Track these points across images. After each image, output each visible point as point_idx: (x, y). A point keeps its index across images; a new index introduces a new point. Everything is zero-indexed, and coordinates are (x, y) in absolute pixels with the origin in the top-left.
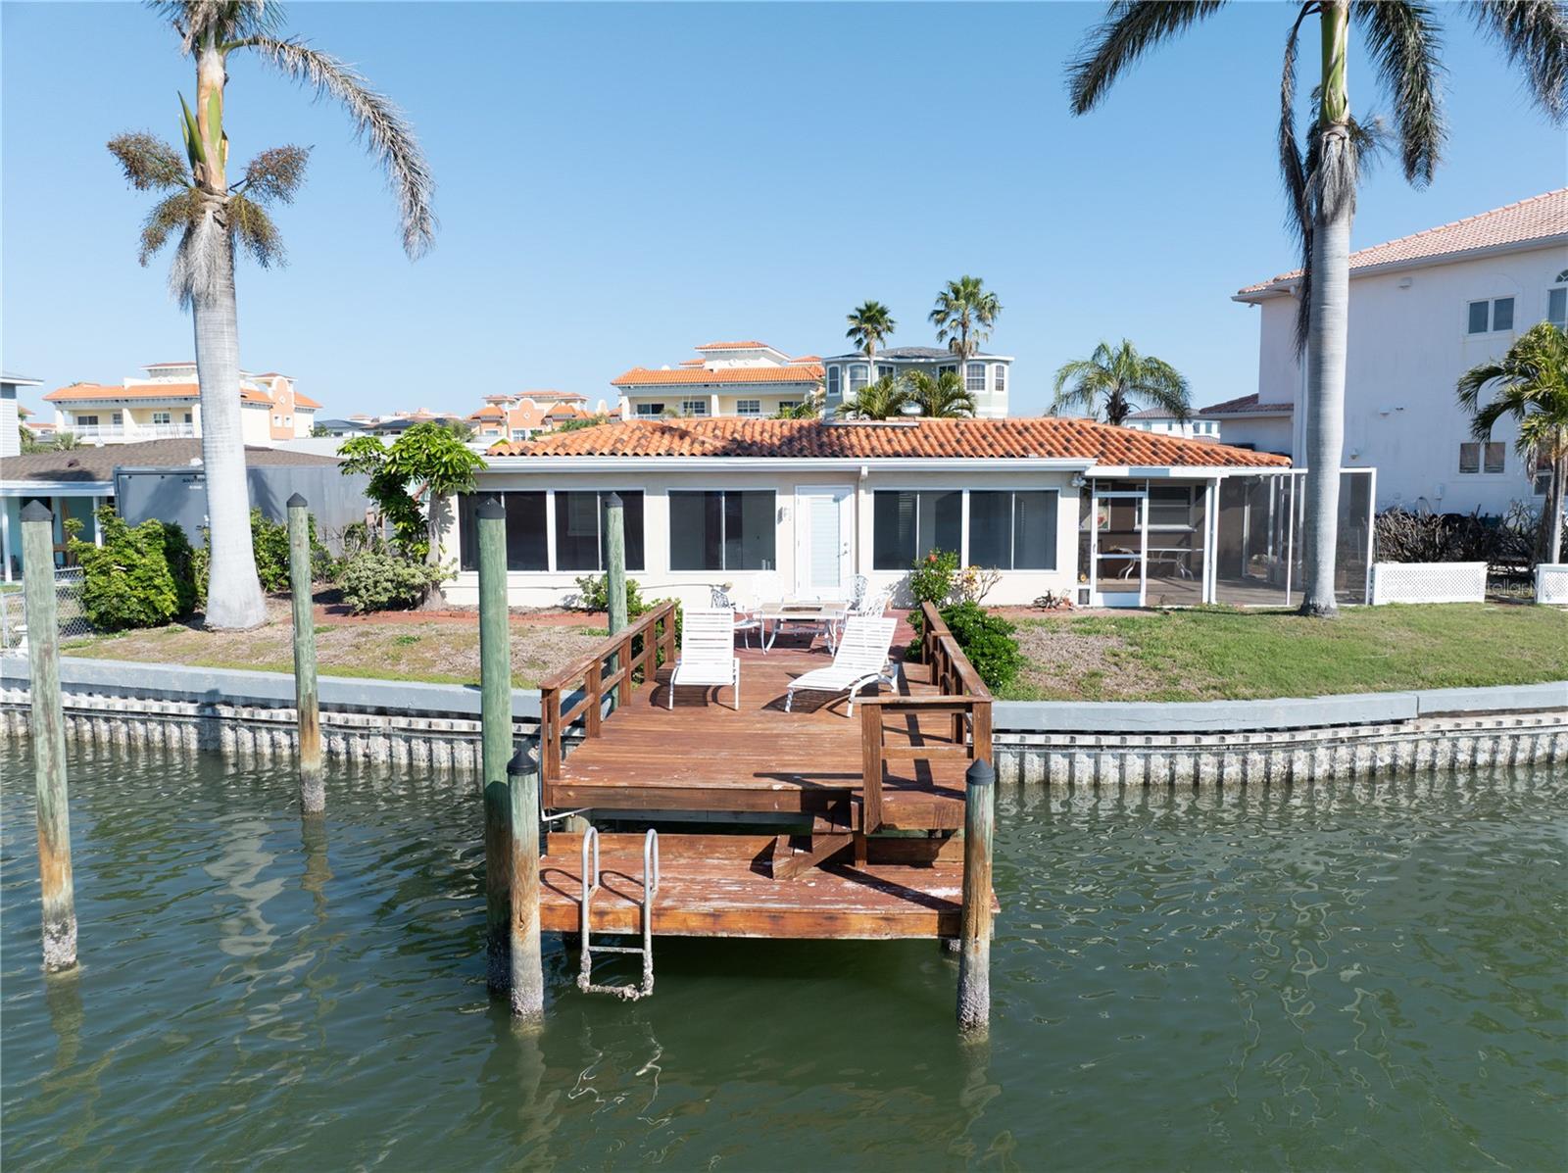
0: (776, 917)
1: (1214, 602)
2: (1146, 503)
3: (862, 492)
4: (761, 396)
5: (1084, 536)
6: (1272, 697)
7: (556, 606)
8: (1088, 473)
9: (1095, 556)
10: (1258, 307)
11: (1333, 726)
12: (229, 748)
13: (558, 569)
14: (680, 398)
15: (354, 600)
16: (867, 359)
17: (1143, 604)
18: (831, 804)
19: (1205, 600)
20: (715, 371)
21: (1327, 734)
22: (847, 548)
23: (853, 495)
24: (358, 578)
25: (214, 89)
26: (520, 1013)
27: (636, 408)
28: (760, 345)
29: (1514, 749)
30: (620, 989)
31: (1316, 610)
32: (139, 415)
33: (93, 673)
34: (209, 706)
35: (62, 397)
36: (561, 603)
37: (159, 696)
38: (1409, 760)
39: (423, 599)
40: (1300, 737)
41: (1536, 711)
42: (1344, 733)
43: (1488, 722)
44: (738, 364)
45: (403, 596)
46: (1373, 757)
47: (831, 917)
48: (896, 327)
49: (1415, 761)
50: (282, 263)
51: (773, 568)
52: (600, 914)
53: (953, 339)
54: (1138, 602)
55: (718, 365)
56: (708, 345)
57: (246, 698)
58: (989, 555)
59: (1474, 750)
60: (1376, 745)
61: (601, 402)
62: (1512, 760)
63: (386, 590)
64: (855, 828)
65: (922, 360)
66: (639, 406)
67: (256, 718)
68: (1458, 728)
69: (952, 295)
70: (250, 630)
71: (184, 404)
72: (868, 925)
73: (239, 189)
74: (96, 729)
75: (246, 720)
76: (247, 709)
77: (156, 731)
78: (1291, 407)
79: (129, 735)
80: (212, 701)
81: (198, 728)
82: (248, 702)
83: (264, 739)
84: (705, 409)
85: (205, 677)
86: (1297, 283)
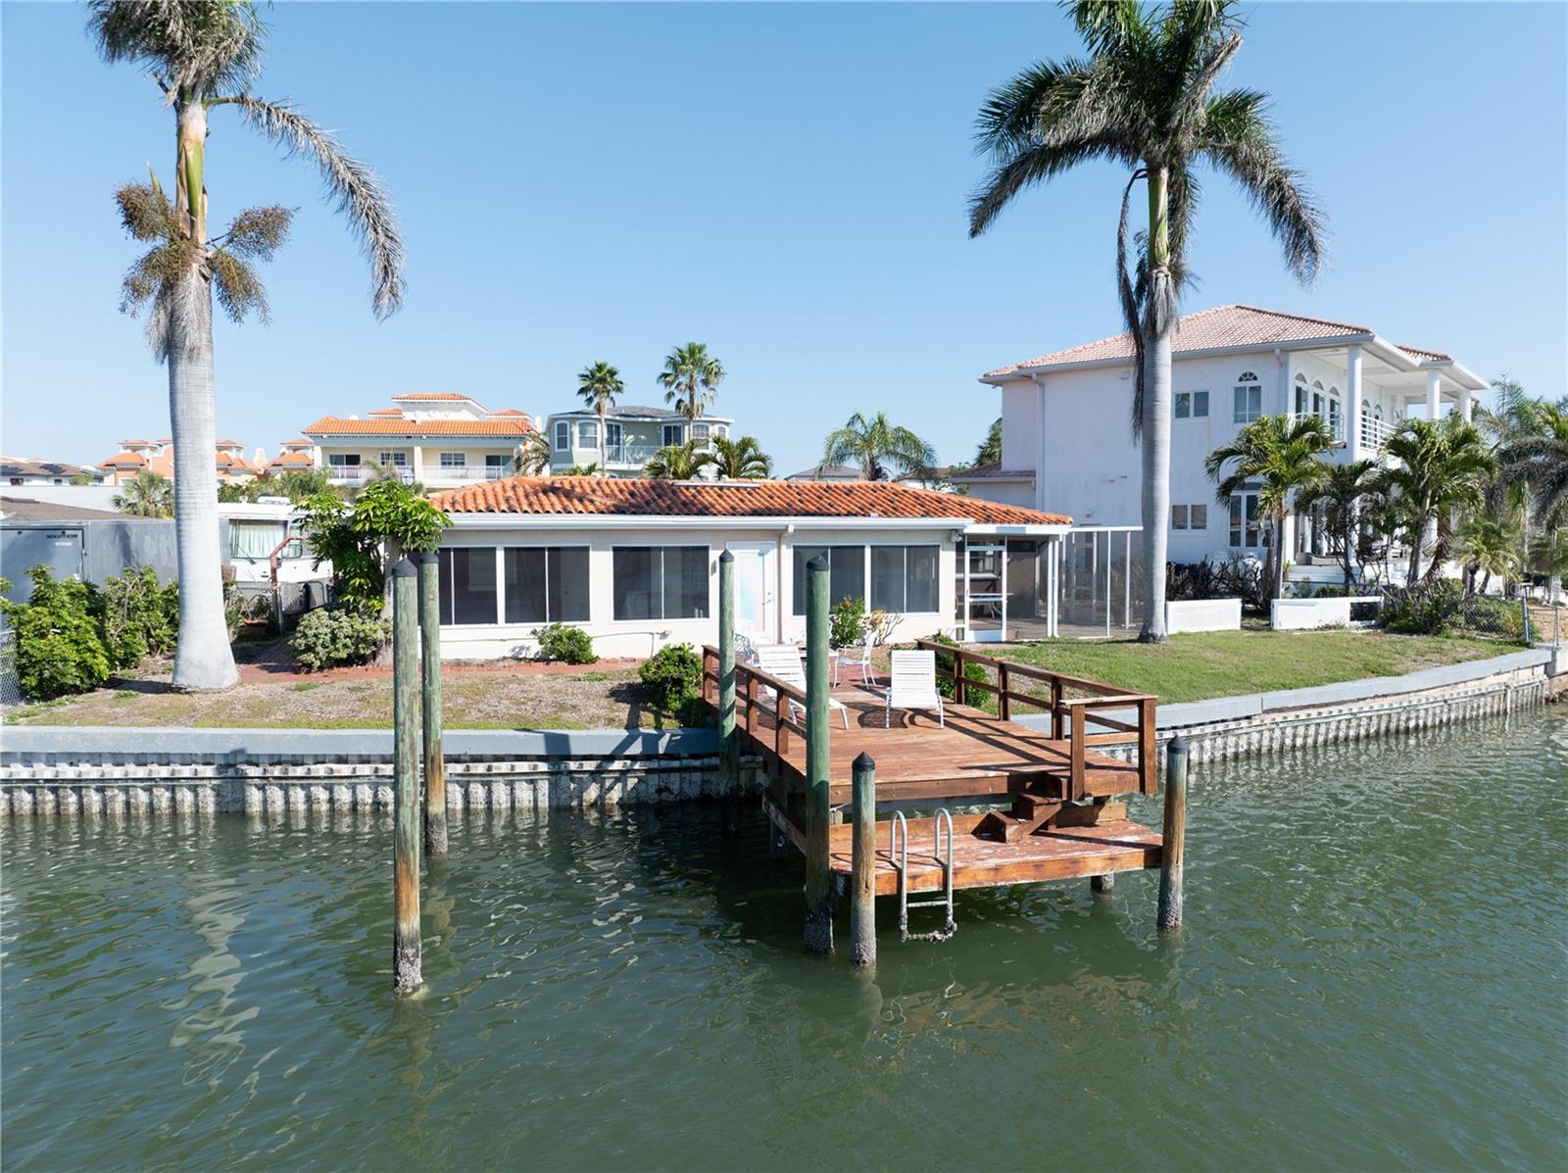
0: (1038, 866)
1: (1056, 635)
2: (1005, 554)
3: (783, 547)
4: (465, 449)
5: (960, 582)
6: (1169, 703)
7: (504, 658)
8: (966, 531)
9: (968, 601)
10: (1000, 389)
11: (1212, 723)
12: (255, 808)
13: (507, 621)
14: (379, 449)
15: (309, 657)
16: (597, 416)
17: (1004, 639)
18: (1028, 785)
19: (1049, 634)
20: (417, 422)
21: (1209, 729)
22: (771, 597)
23: (776, 550)
24: (315, 635)
25: (198, 143)
26: (864, 962)
27: (328, 459)
28: (461, 398)
29: (1317, 734)
30: (931, 935)
31: (1154, 638)
33: (83, 740)
34: (231, 769)
36: (510, 655)
37: (164, 760)
38: (1257, 745)
39: (374, 655)
40: (1196, 731)
41: (1327, 705)
42: (1220, 727)
43: (1303, 715)
44: (438, 416)
45: (362, 652)
46: (1237, 745)
47: (1075, 862)
48: (625, 388)
49: (1261, 746)
50: (265, 320)
51: (706, 615)
52: (914, 877)
53: (680, 401)
54: (1000, 637)
55: (421, 417)
57: (272, 756)
58: (884, 600)
59: (1295, 736)
60: (1238, 736)
61: (258, 450)
62: (1315, 742)
63: (345, 646)
64: (1064, 798)
65: (647, 420)
66: (331, 456)
67: (290, 775)
68: (1285, 720)
69: (678, 359)
70: (226, 690)
72: (1099, 864)
73: (219, 244)
74: (85, 800)
75: (275, 778)
76: (279, 767)
77: (163, 797)
78: (1032, 474)
79: (128, 804)
80: (232, 761)
81: (217, 791)
82: (275, 760)
83: (298, 795)
84: (406, 461)
85: (229, 737)
86: (1039, 371)
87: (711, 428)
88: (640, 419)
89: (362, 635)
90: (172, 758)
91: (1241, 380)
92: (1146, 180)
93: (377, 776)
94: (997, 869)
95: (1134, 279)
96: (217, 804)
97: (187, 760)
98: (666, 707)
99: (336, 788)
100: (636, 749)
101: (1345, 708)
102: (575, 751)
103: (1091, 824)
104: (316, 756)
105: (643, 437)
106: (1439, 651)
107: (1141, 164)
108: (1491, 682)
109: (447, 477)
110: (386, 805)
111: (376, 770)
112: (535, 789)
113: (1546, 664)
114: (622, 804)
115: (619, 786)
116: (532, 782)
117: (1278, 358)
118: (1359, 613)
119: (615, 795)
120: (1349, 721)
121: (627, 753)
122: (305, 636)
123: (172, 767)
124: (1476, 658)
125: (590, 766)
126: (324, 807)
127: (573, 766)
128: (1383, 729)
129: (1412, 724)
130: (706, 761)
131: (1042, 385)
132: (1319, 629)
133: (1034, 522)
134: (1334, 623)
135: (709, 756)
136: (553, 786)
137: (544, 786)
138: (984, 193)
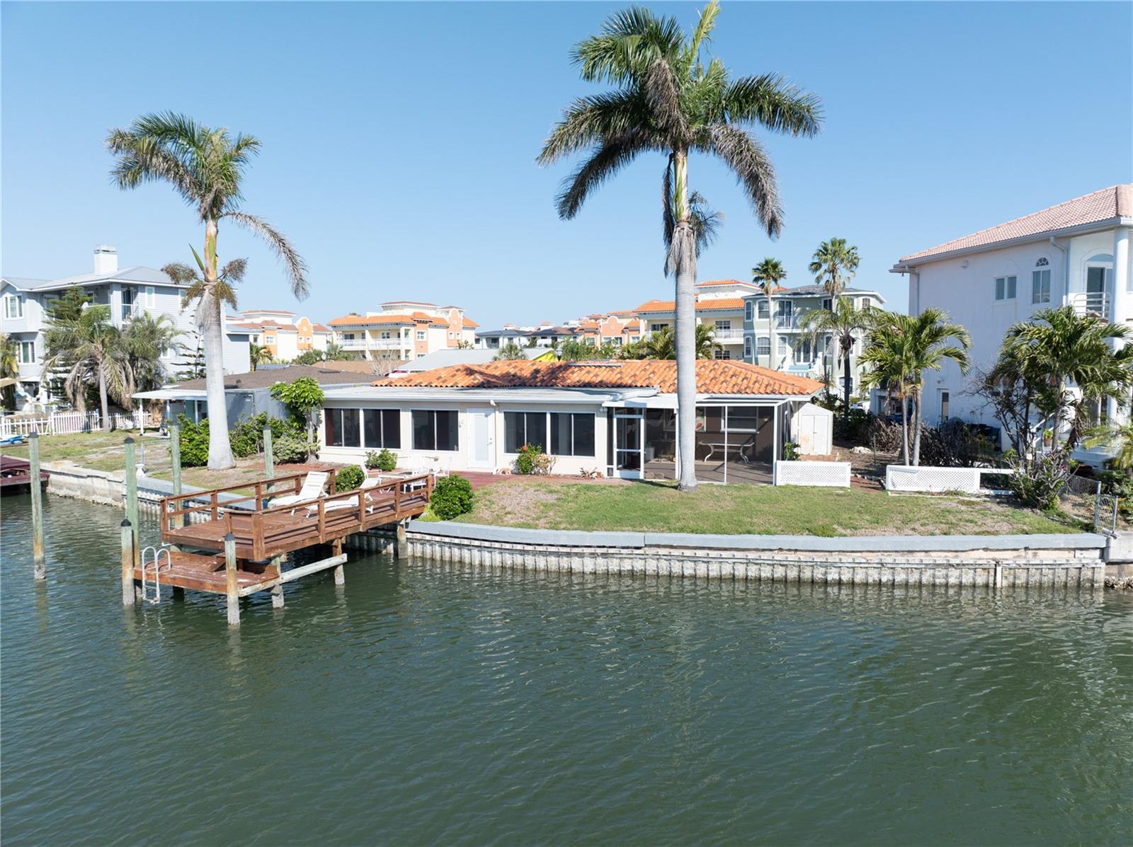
0: (188, 581)
2: (642, 422)
3: (496, 412)
4: (731, 318)
8: (608, 405)
9: (616, 450)
10: (908, 275)
13: (365, 446)
15: (275, 458)
16: (768, 296)
22: (492, 441)
23: (494, 414)
24: (276, 448)
25: (211, 237)
26: (124, 602)
27: (651, 327)
29: (708, 569)
32: (374, 334)
35: (335, 324)
38: (642, 569)
39: (306, 459)
43: (688, 553)
46: (619, 565)
47: (201, 583)
48: (787, 275)
49: (646, 569)
51: (458, 450)
53: (827, 281)
54: (639, 476)
55: (708, 297)
58: (559, 447)
59: (682, 567)
60: (620, 559)
62: (708, 575)
65: (809, 296)
68: (670, 554)
69: (823, 251)
71: (396, 327)
73: (220, 279)
86: (910, 263)
87: (855, 300)
88: (803, 296)
91: (1038, 265)
94: (174, 579)
105: (807, 309)
113: (1101, 550)
117: (1056, 245)
131: (917, 274)
134: (949, 490)
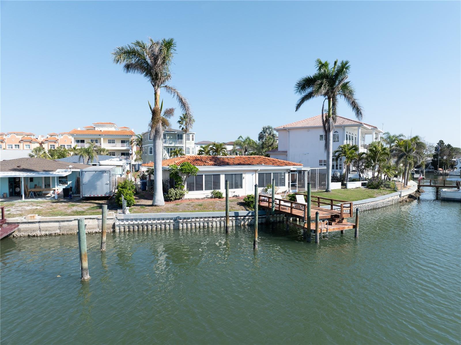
2: (297, 174)
3: (257, 173)
4: (115, 139)
5: (289, 180)
8: (291, 170)
9: (290, 184)
12: (181, 228)
13: (205, 190)
15: (172, 198)
18: (334, 217)
19: (305, 190)
20: (102, 131)
23: (255, 174)
25: (159, 95)
26: (318, 243)
28: (112, 124)
29: (362, 209)
31: (329, 191)
34: (176, 220)
36: (205, 197)
37: (163, 219)
39: (182, 197)
44: (106, 129)
51: (242, 188)
52: (323, 230)
54: (296, 191)
56: (96, 123)
57: (183, 218)
62: (362, 211)
63: (178, 196)
64: (340, 218)
65: (173, 133)
66: (77, 140)
67: (187, 221)
69: (183, 117)
70: (163, 206)
74: (148, 227)
75: (185, 222)
76: (185, 220)
77: (163, 226)
78: (286, 152)
79: (156, 228)
80: (176, 219)
81: (174, 225)
82: (184, 218)
83: (189, 225)
84: (98, 142)
85: (176, 214)
86: (288, 128)
87: (190, 135)
88: (171, 132)
89: (182, 193)
90: (164, 219)
91: (334, 132)
92: (328, 100)
93: (204, 221)
94: (334, 229)
95: (325, 120)
96: (173, 227)
97: (168, 219)
98: (250, 206)
99: (197, 223)
100: (250, 214)
101: (366, 204)
102: (240, 215)
103: (342, 223)
104: (192, 217)
105: (171, 137)
106: (381, 192)
107: (327, 97)
108: (391, 199)
109: (110, 146)
110: (206, 226)
111: (204, 220)
112: (233, 222)
113: (400, 195)
114: (247, 225)
115: (247, 221)
116: (232, 221)
117: (343, 128)
118: (363, 185)
119: (246, 223)
120: (367, 207)
121: (249, 215)
122: (171, 194)
123: (165, 220)
124: (387, 194)
125: (242, 218)
126: (194, 227)
127: (239, 218)
128: (373, 208)
129: (377, 207)
130: (262, 216)
131: (289, 132)
132: (356, 188)
133: (295, 165)
134: (358, 187)
135: (263, 215)
136: (236, 222)
137: (234, 222)
138: (298, 103)
